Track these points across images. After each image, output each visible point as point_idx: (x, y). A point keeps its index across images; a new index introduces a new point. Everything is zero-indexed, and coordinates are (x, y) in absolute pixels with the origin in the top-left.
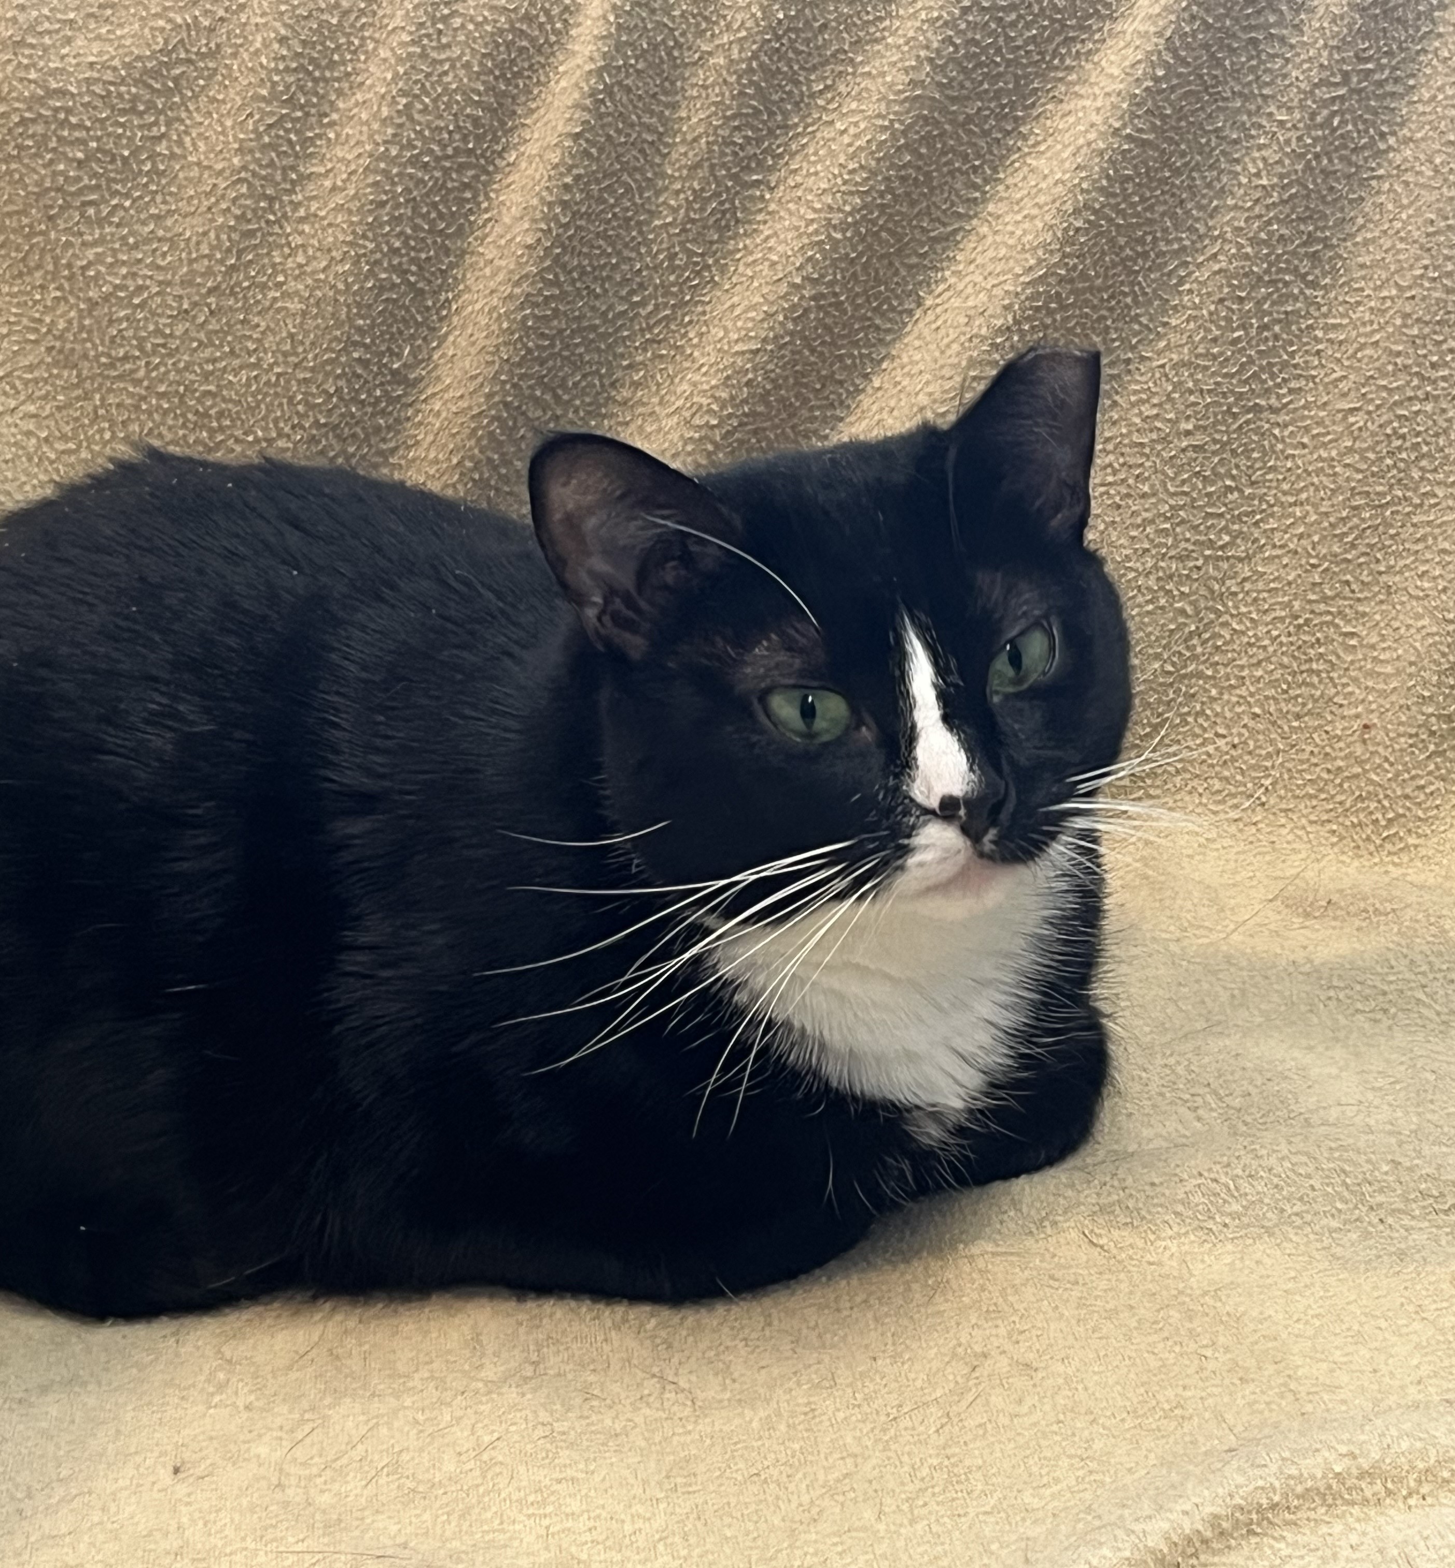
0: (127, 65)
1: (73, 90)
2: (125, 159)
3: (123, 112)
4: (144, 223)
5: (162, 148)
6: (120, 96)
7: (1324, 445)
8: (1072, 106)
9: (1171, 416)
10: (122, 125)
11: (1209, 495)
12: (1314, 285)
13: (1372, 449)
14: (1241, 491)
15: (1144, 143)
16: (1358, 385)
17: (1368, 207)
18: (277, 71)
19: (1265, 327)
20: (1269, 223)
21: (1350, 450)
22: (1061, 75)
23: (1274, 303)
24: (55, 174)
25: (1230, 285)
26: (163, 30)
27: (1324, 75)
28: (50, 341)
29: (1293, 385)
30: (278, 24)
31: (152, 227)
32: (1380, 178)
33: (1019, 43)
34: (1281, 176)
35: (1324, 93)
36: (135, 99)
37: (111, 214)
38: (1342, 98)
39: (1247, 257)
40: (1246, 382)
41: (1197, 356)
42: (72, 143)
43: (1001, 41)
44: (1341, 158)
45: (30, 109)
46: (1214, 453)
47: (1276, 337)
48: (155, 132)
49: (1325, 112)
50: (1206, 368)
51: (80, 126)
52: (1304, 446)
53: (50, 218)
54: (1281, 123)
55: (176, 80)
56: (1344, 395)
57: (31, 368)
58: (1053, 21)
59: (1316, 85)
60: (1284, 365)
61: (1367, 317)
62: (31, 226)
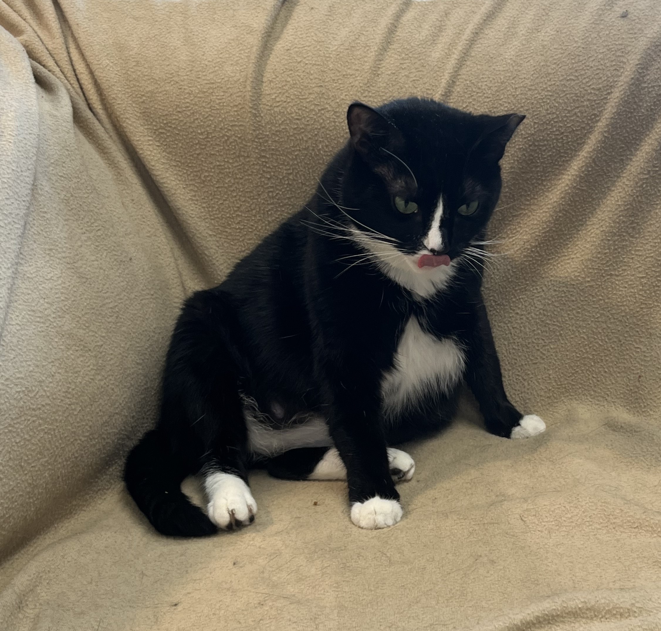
0: (283, 150)
1: (268, 156)
2: (281, 179)
3: (281, 164)
4: (285, 199)
5: (291, 177)
6: (280, 159)
7: (633, 288)
8: (560, 177)
9: (584, 276)
10: (280, 169)
11: (594, 301)
12: (632, 237)
13: (648, 290)
14: (604, 300)
15: (583, 190)
16: (645, 270)
17: (652, 213)
18: (325, 155)
19: (616, 249)
20: (620, 216)
21: (641, 290)
22: (557, 167)
23: (619, 242)
24: (261, 181)
25: (605, 235)
26: (293, 140)
27: (642, 170)
28: (255, 232)
29: (624, 268)
30: (326, 141)
31: (287, 201)
32: (657, 204)
33: (545, 156)
34: (625, 202)
35: (641, 176)
36: (285, 160)
37: (276, 195)
38: (647, 179)
39: (612, 227)
40: (608, 266)
41: (593, 257)
42: (267, 172)
43: (540, 156)
44: (645, 197)
45: (255, 161)
46: (596, 288)
47: (619, 253)
48: (289, 172)
49: (641, 183)
50: (596, 261)
51: (269, 167)
52: (626, 287)
53: (259, 195)
54: (627, 185)
55: (296, 156)
56: (640, 272)
57: (250, 239)
58: (556, 150)
59: (639, 174)
60: (621, 261)
61: (649, 248)
62: (253, 196)
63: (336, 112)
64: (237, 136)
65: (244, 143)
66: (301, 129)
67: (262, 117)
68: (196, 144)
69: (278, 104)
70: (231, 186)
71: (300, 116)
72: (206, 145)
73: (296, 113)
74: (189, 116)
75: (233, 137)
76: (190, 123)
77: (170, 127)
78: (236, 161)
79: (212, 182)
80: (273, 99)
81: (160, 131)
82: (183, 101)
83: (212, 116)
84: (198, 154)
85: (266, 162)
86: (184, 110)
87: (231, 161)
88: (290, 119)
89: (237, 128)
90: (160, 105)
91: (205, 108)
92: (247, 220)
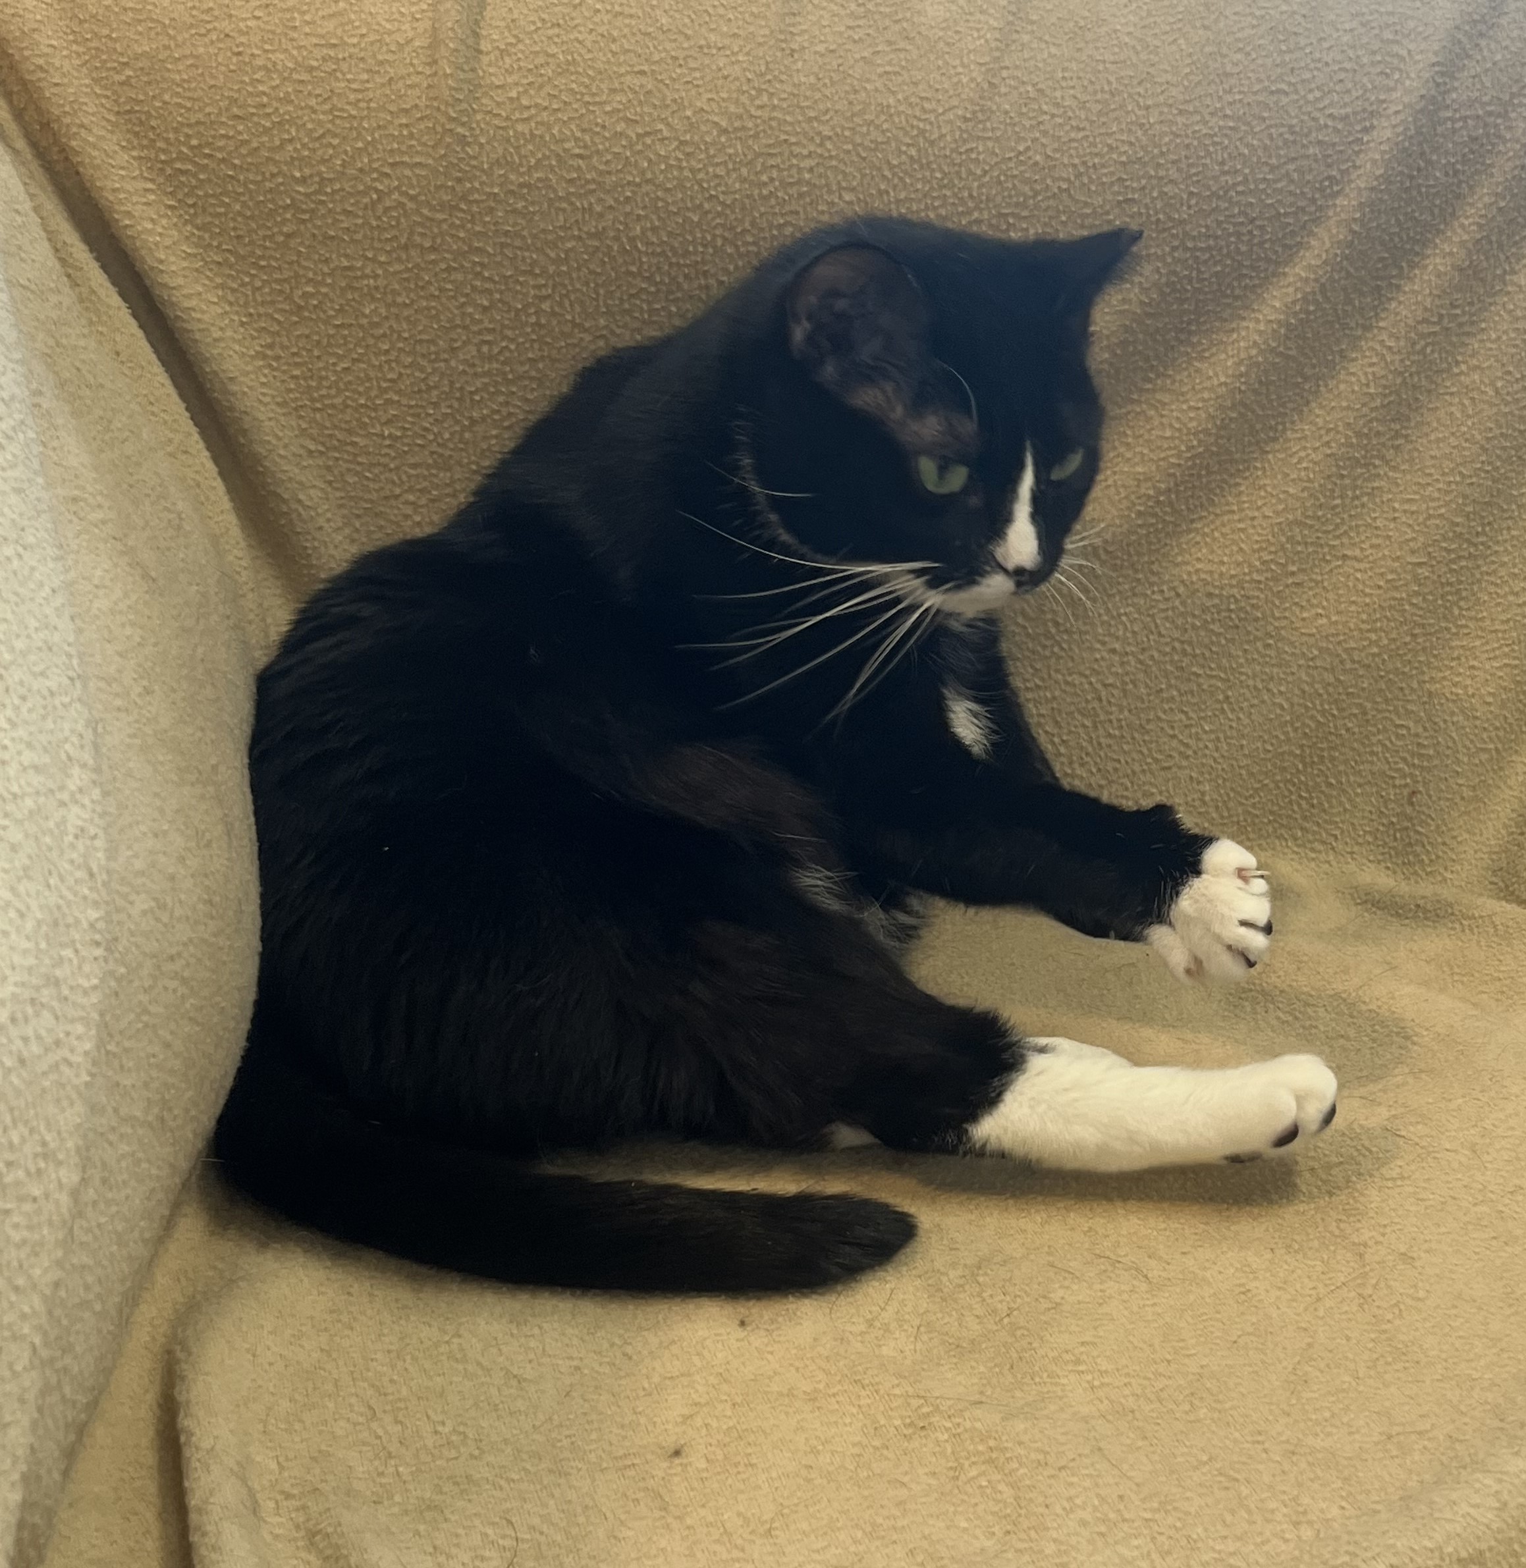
0: (534, 237)
1: (490, 250)
2: (517, 311)
3: (524, 273)
4: (522, 364)
5: (546, 306)
6: (524, 259)
7: (1396, 588)
8: (1234, 325)
9: (1283, 561)
10: (521, 284)
11: (1303, 619)
12: (1395, 469)
13: (1431, 593)
14: (1328, 617)
15: (1288, 357)
16: (1426, 546)
17: (1441, 413)
18: (647, 254)
19: (1357, 498)
20: (1371, 421)
21: (1417, 594)
22: (1229, 301)
23: (1365, 480)
24: (463, 314)
25: (1337, 466)
26: (564, 210)
27: (1427, 315)
29: (1375, 541)
30: (654, 217)
31: (527, 367)
32: (1452, 394)
33: (1206, 276)
34: (1385, 387)
35: (1425, 329)
36: (534, 263)
37: (500, 353)
38: (1434, 333)
39: (1351, 445)
40: (1338, 537)
41: (1307, 517)
42: (481, 292)
43: (1194, 274)
44: (1427, 377)
45: (454, 260)
46: (1311, 589)
47: (1363, 506)
48: (544, 292)
49: (1423, 343)
50: (1311, 526)
51: (490, 279)
52: (1380, 587)
53: (453, 350)
54: (1390, 348)
55: (567, 252)
56: (1413, 552)
58: (1233, 260)
59: (1419, 322)
60: (1368, 525)
61: (1436, 495)
62: (436, 353)
63: (682, 143)
64: (406, 194)
65: (425, 211)
66: (588, 182)
67: (481, 145)
68: (286, 208)
69: (525, 115)
70: (377, 325)
71: (586, 147)
72: (313, 211)
73: (577, 139)
74: (267, 131)
75: (396, 196)
76: (272, 149)
77: (210, 156)
78: (399, 260)
79: (325, 312)
80: (511, 99)
81: (178, 165)
82: (250, 89)
83: (335, 136)
84: (289, 236)
85: (482, 265)
86: (253, 114)
87: (383, 259)
88: (558, 155)
89: (408, 172)
90: (178, 94)
91: (314, 112)
92: (413, 415)
